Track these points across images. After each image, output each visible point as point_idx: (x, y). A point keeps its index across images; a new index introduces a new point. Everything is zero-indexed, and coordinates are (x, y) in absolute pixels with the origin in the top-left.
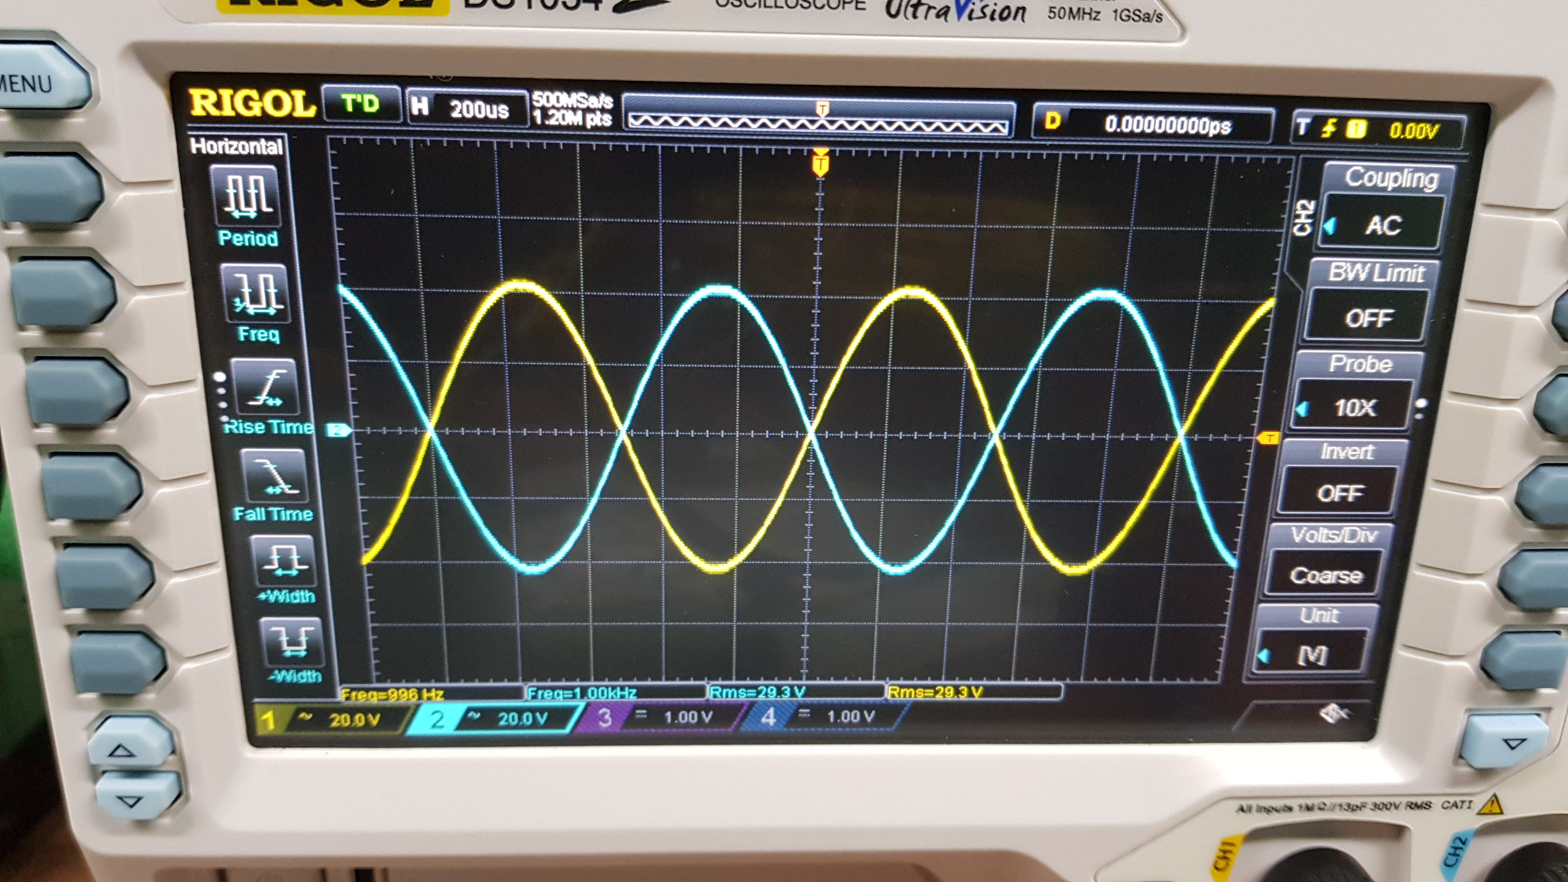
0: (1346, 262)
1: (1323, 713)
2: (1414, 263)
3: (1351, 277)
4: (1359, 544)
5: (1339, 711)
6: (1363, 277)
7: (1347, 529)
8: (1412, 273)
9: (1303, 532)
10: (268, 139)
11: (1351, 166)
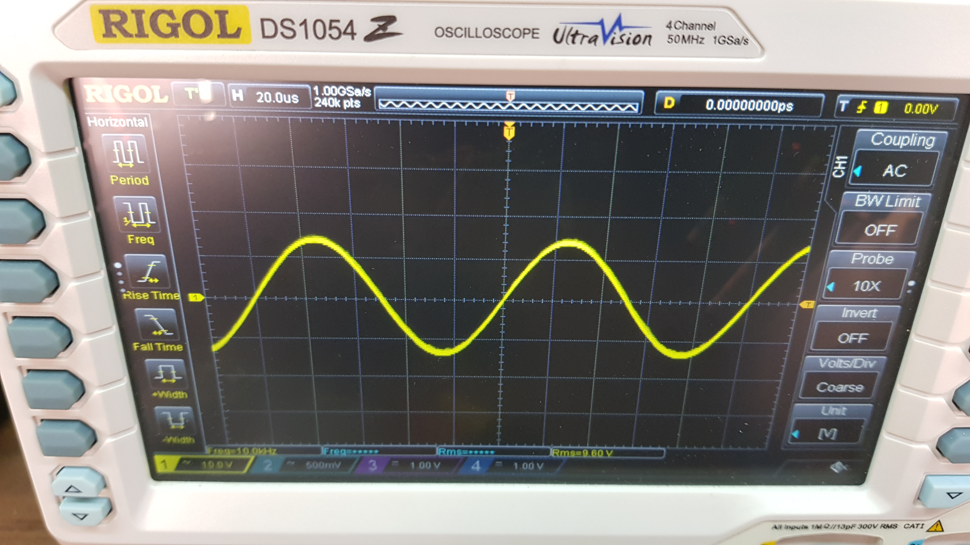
0: (867, 194)
1: (832, 468)
2: (914, 195)
3: (870, 204)
4: (863, 369)
5: (843, 466)
6: (878, 204)
7: (856, 359)
8: (912, 202)
9: (826, 361)
10: (138, 117)
11: (875, 132)
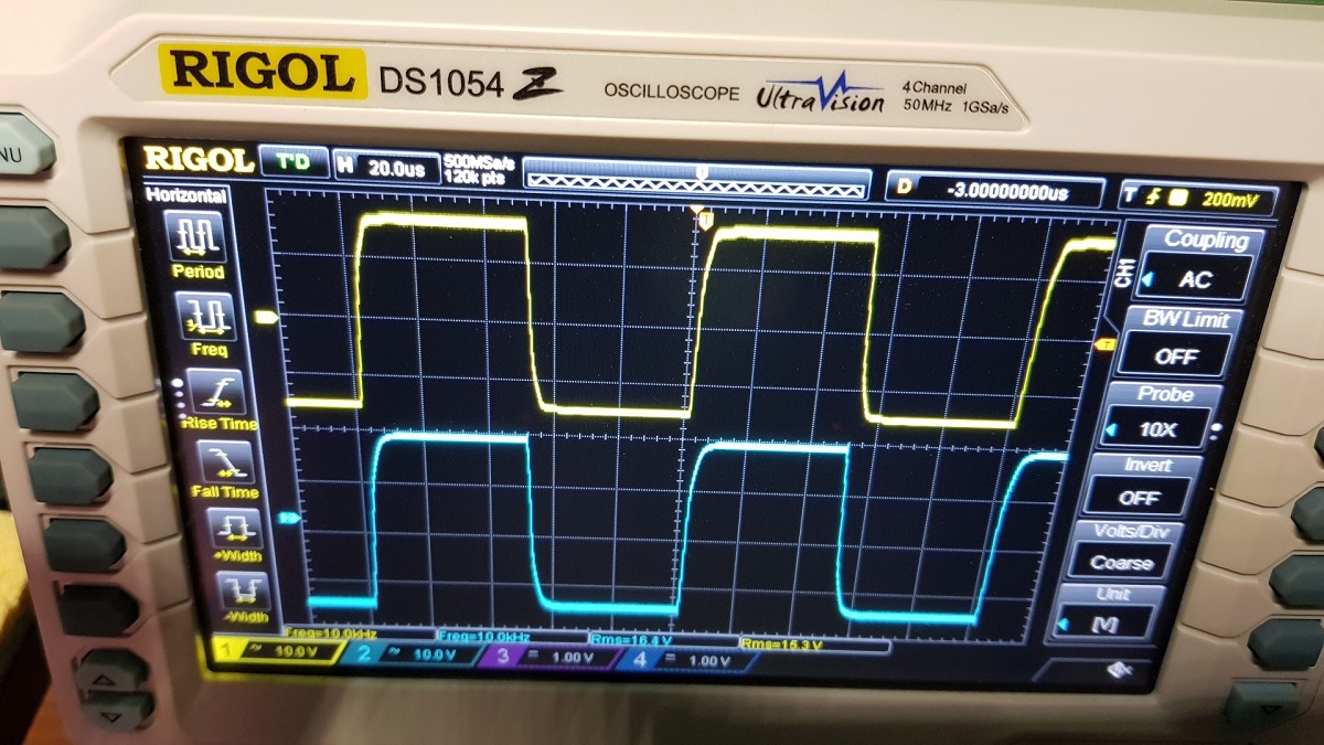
0: (1160, 310)
1: (1109, 670)
2: (1220, 312)
3: (1163, 323)
5: (1125, 668)
6: (1173, 323)
7: (1143, 526)
8: (1218, 321)
9: (1104, 528)
10: (213, 189)
11: (1171, 229)
